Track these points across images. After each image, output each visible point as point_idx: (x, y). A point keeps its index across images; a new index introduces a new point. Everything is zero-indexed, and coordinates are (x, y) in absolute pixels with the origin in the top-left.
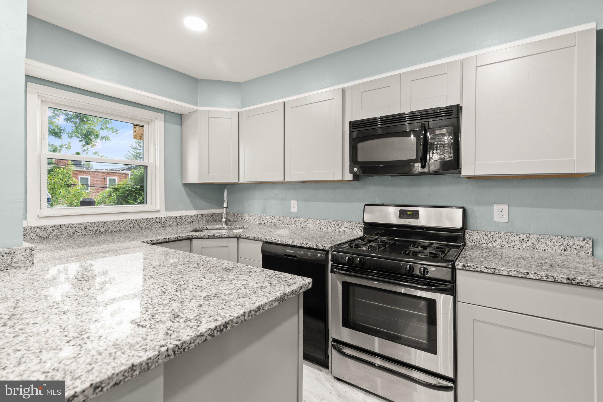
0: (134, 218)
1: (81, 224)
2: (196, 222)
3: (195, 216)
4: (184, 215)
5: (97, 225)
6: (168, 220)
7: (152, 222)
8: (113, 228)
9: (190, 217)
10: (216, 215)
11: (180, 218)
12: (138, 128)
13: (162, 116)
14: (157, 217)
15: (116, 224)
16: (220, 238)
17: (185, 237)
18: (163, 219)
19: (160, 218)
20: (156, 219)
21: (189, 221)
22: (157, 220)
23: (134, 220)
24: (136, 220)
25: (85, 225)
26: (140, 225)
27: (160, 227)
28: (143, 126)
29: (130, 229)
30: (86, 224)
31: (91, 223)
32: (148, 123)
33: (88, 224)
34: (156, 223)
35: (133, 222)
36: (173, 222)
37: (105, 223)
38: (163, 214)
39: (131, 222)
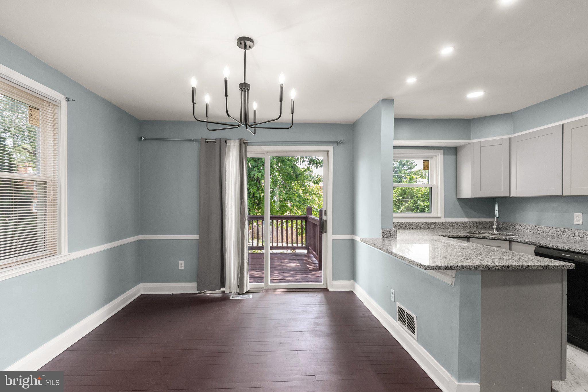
0: (425, 221)
1: (398, 222)
2: (468, 227)
3: (467, 222)
4: (458, 221)
5: (405, 223)
6: (447, 224)
7: (436, 224)
8: (413, 226)
9: (463, 223)
10: (486, 223)
11: (455, 223)
12: (426, 163)
13: (442, 151)
14: (439, 221)
15: (415, 224)
16: (493, 239)
17: (464, 236)
18: (443, 223)
19: (441, 222)
20: (439, 222)
21: (462, 226)
22: (439, 224)
23: (425, 222)
24: (426, 223)
25: (400, 223)
26: (429, 226)
27: (441, 228)
28: (429, 161)
29: (422, 228)
30: (400, 222)
31: (402, 222)
32: (432, 158)
33: (401, 223)
34: (439, 225)
35: (424, 223)
36: (450, 226)
37: (409, 223)
38: (443, 220)
39: (423, 223)
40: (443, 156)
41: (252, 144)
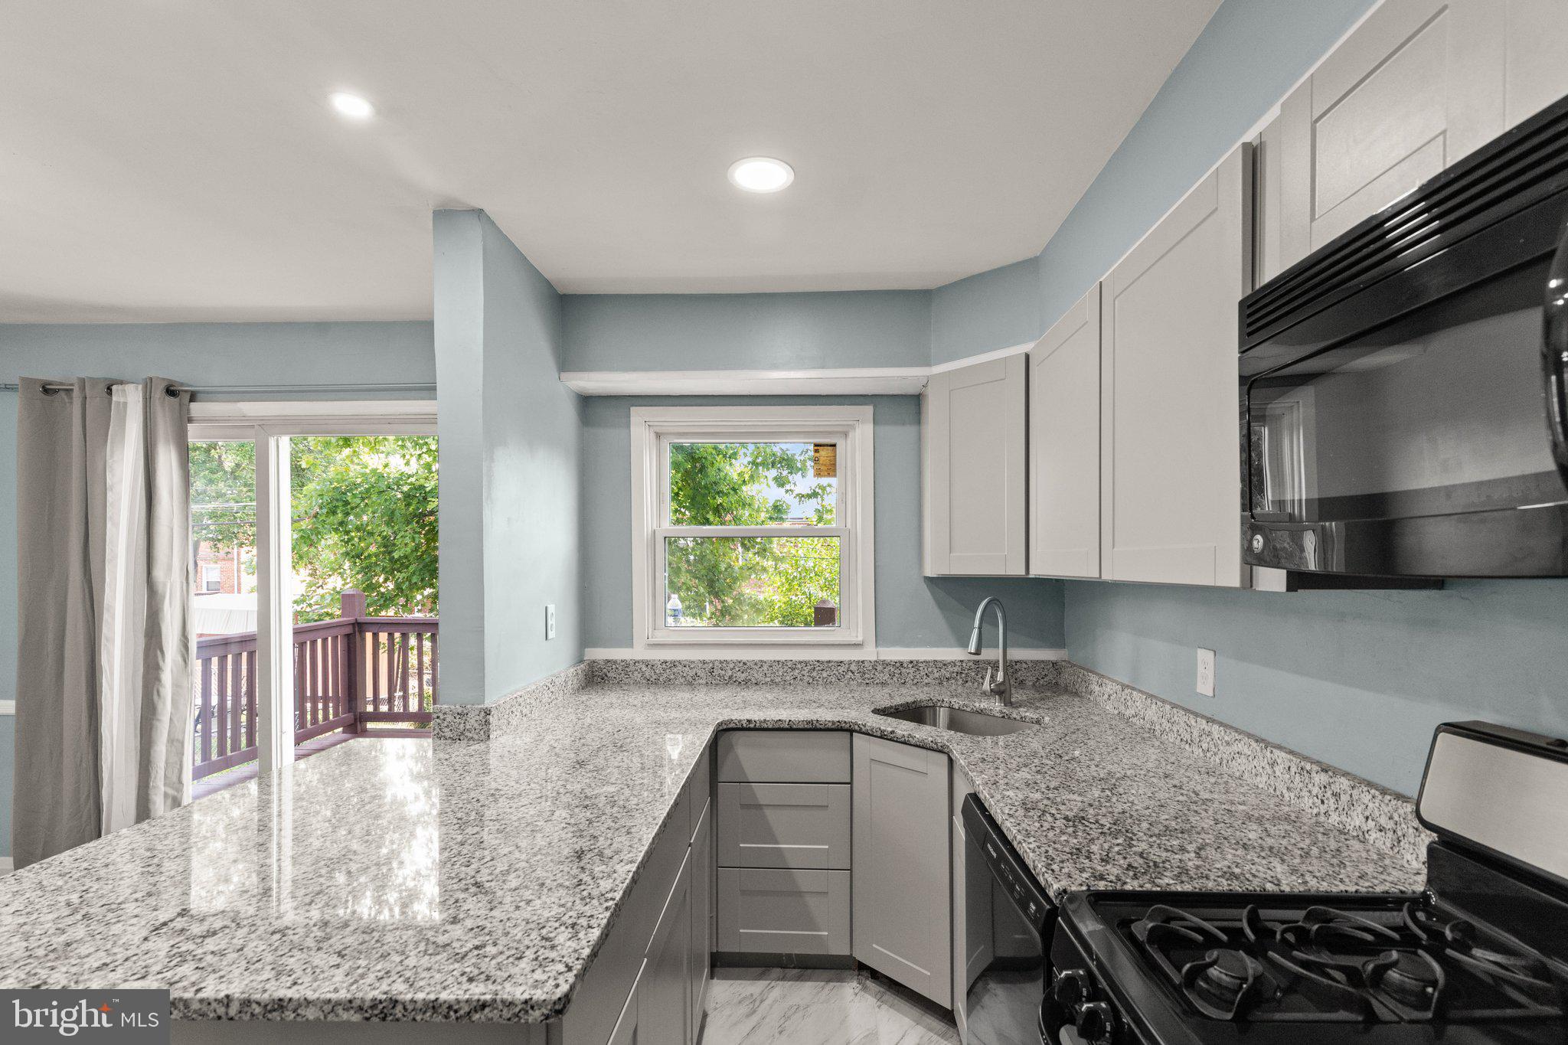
0: (801, 659)
1: (704, 662)
2: (957, 680)
3: (953, 664)
4: (922, 659)
5: (732, 666)
6: (880, 668)
7: (841, 669)
8: (759, 676)
9: (941, 665)
10: (1024, 665)
11: (910, 666)
12: (824, 453)
13: (868, 410)
14: (852, 659)
15: (765, 668)
16: (904, 743)
17: (833, 723)
18: (866, 664)
19: (858, 662)
20: (850, 663)
21: (937, 675)
22: (853, 667)
23: (800, 662)
24: (806, 663)
25: (711, 665)
26: (814, 674)
27: (859, 685)
28: (834, 445)
29: (792, 682)
30: (713, 662)
31: (721, 662)
32: (846, 435)
33: (717, 664)
34: (850, 673)
35: (799, 666)
36: (892, 676)
37: (745, 664)
38: (870, 653)
39: (794, 666)
40: (871, 426)
41: (212, 395)
